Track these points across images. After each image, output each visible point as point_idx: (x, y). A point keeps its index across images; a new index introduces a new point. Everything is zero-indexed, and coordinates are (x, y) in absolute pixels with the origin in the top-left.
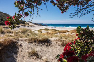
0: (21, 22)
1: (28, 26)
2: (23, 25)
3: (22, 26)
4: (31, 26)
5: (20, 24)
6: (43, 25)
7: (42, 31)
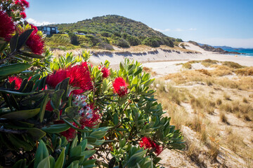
0: (163, 42)
1: (179, 53)
2: (168, 48)
3: (164, 50)
4: (188, 53)
5: (162, 47)
6: (227, 52)
7: (193, 65)
